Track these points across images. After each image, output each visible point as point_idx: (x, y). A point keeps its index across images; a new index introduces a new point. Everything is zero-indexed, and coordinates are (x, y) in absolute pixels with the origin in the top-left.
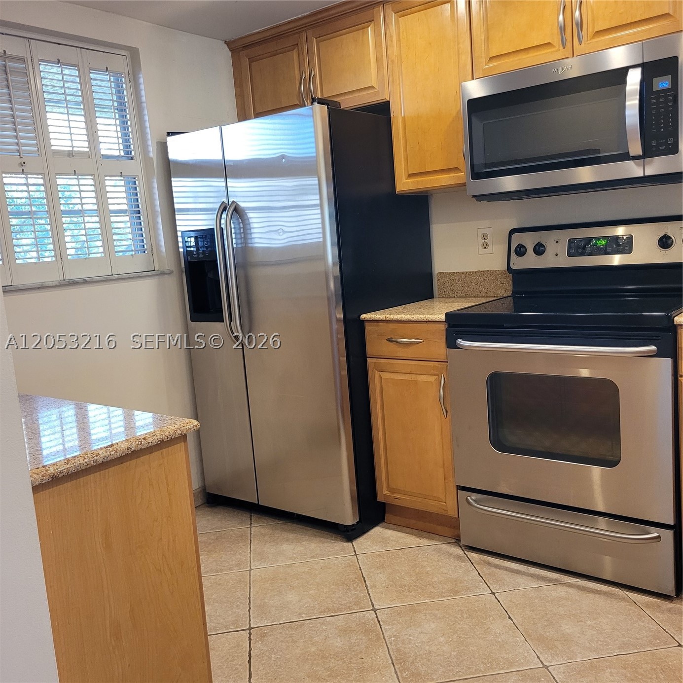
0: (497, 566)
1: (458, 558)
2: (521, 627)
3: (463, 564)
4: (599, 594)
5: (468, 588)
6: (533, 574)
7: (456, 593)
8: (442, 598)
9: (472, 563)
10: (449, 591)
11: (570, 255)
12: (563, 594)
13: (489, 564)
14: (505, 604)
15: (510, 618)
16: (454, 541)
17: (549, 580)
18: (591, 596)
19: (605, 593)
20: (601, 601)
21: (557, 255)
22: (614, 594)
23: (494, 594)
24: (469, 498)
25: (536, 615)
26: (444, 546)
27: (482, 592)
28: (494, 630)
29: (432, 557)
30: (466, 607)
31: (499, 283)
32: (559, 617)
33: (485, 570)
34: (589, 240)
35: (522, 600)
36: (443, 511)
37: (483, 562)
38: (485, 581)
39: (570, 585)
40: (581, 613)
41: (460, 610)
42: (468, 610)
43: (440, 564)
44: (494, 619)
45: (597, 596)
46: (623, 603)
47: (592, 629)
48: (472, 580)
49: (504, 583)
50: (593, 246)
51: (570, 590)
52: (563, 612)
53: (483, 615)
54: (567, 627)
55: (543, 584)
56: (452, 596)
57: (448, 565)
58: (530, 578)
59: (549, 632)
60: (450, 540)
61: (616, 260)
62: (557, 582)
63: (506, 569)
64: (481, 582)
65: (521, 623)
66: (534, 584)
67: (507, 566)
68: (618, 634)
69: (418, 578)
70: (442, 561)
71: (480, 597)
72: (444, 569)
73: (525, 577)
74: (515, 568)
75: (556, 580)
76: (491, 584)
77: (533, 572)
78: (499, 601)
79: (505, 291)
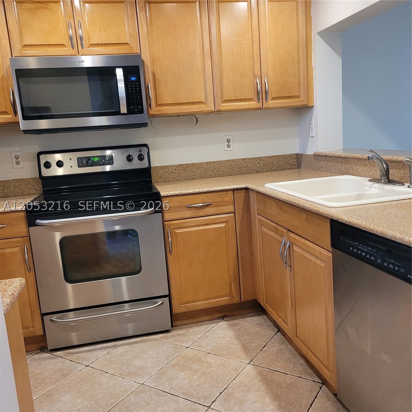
0: (77, 353)
1: (51, 358)
2: (116, 373)
3: (57, 360)
4: (139, 343)
5: (71, 370)
6: (100, 348)
7: (66, 375)
8: (60, 381)
9: (62, 357)
10: (61, 376)
11: (79, 166)
12: (123, 350)
13: (72, 353)
14: (98, 367)
15: (106, 372)
16: (39, 351)
17: (111, 347)
18: (136, 345)
19: (141, 341)
20: (142, 345)
21: (71, 167)
22: (145, 340)
23: (88, 366)
24: (52, 318)
25: (118, 365)
26: (36, 356)
27: (81, 368)
28: (104, 382)
29: (33, 365)
30: (79, 379)
31: (31, 186)
32: (130, 361)
33: (73, 357)
34: (89, 158)
35: (105, 362)
36: (33, 334)
37: (67, 354)
38: (77, 363)
39: (123, 345)
40: (138, 354)
41: (76, 382)
42: (81, 380)
43: (42, 366)
44: (99, 377)
45: (139, 344)
46: (152, 342)
47: (149, 359)
48: (69, 365)
49: (88, 358)
50: (92, 161)
51: (125, 347)
52: (130, 358)
53: (92, 378)
54: (137, 363)
55: (109, 350)
56: (65, 378)
57: (48, 364)
58: (100, 350)
59: (131, 369)
60: (36, 352)
61: (108, 168)
62: (115, 347)
63: (84, 352)
64: (76, 364)
65: (114, 372)
66: (105, 352)
67: (83, 350)
68: (161, 355)
69: (35, 379)
70: (42, 364)
71: (82, 371)
72: (47, 367)
73: (97, 351)
74: (88, 349)
75: (113, 345)
76: (82, 362)
77: (99, 347)
78: (94, 368)
79: (36, 191)
